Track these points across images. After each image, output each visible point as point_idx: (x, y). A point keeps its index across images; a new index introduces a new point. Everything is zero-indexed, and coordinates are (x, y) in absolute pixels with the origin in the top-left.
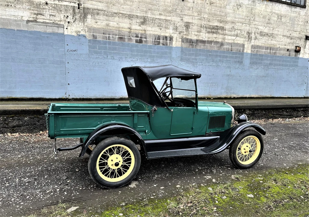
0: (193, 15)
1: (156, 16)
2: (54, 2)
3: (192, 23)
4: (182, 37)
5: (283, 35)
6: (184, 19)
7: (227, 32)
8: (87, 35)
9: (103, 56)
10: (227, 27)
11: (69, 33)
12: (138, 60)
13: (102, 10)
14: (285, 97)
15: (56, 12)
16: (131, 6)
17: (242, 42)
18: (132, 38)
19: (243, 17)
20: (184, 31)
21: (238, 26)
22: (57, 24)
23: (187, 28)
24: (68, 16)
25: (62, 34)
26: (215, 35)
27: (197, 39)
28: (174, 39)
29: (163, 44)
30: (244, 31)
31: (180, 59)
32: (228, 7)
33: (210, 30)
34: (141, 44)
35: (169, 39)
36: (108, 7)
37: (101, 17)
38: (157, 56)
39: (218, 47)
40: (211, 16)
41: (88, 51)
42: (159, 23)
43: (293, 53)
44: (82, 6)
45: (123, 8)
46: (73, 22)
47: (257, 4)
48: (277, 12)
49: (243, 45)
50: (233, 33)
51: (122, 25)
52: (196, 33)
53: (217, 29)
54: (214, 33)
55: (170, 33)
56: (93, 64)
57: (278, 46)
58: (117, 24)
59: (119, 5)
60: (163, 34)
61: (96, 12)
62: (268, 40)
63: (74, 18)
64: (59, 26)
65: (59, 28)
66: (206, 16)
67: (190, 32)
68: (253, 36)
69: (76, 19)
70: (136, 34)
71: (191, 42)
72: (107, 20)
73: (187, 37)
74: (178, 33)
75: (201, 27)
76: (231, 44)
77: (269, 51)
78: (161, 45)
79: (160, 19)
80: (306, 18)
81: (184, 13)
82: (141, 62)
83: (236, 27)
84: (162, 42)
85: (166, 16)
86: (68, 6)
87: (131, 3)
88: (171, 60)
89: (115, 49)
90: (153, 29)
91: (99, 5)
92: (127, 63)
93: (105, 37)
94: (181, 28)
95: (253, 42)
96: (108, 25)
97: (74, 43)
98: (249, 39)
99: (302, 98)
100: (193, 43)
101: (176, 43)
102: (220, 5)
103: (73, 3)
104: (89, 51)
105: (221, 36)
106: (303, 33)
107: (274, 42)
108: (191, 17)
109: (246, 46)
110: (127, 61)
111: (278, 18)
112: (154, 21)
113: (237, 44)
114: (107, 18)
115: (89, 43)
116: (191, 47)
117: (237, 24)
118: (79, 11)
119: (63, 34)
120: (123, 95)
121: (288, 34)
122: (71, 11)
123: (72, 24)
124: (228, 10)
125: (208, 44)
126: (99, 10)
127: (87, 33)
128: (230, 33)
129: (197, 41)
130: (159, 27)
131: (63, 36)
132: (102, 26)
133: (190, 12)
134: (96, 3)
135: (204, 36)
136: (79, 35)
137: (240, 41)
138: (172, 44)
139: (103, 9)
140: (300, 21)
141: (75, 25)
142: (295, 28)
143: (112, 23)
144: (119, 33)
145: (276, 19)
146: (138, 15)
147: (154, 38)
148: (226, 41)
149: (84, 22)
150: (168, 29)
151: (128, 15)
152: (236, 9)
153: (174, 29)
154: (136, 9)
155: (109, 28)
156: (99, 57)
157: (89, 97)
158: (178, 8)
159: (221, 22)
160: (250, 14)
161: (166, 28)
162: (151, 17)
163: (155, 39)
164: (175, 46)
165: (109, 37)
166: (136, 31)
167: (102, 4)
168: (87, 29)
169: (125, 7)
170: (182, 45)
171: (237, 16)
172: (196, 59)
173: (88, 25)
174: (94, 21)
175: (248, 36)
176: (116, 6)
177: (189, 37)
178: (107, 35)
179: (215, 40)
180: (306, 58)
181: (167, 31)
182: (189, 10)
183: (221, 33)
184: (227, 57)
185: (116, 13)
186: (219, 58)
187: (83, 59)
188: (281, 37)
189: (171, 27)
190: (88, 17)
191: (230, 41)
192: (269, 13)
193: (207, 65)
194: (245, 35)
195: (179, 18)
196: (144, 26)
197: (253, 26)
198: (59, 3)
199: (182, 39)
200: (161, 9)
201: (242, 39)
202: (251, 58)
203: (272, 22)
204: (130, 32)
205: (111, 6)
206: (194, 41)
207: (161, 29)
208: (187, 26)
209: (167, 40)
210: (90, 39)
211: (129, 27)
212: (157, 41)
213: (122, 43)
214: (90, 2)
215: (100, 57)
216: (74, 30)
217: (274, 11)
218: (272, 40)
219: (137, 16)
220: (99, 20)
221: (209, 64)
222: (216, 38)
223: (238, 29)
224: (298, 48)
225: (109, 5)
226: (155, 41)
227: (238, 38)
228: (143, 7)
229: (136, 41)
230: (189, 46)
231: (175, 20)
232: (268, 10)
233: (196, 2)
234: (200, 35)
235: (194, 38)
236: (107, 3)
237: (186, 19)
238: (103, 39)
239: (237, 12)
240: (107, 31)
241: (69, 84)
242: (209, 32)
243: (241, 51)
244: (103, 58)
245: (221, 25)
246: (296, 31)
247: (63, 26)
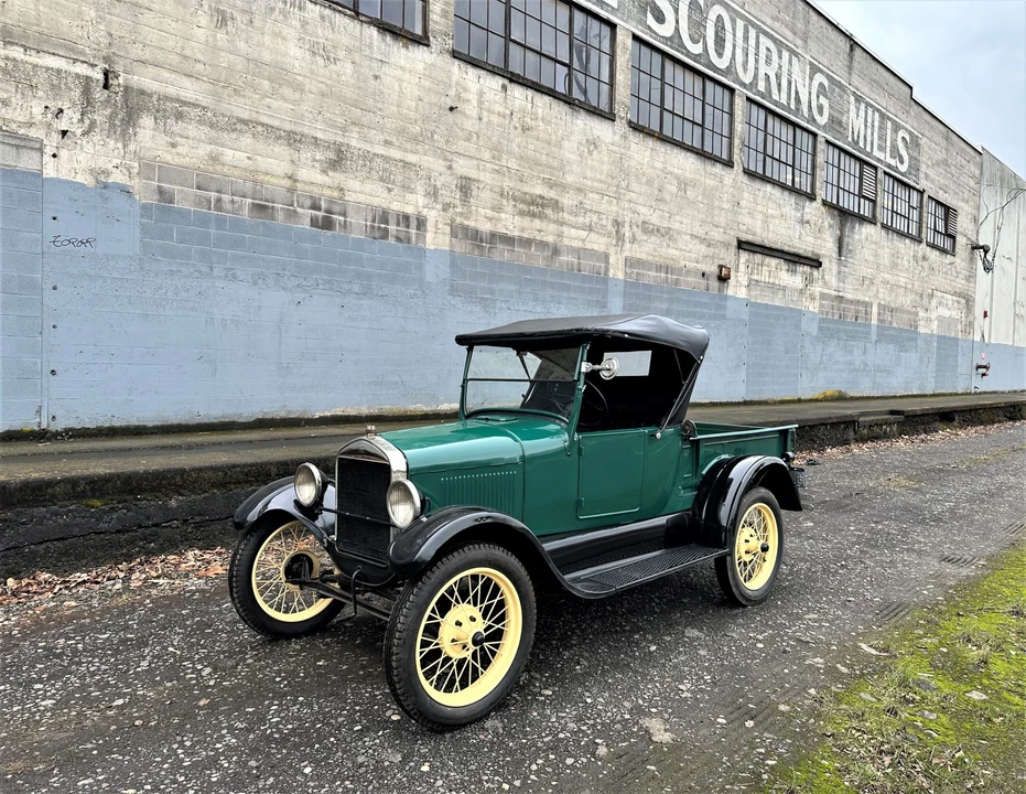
0: (478, 157)
1: (376, 146)
2: (7, 52)
3: (478, 181)
4: (453, 221)
5: (692, 235)
6: (454, 166)
7: (565, 215)
8: (136, 187)
9: (194, 265)
10: (567, 200)
11: (64, 175)
12: (321, 287)
13: (195, 105)
14: (703, 401)
15: (14, 90)
16: (294, 102)
17: (602, 249)
18: (299, 210)
19: (603, 178)
20: (458, 202)
21: (591, 200)
22: (13, 135)
23: (466, 194)
24: (61, 111)
25: (33, 174)
26: (537, 223)
27: (493, 229)
28: (428, 224)
29: (398, 239)
30: (607, 218)
31: (447, 288)
32: (566, 144)
33: (525, 208)
34: (329, 233)
35: (414, 224)
36: (214, 94)
37: (192, 129)
38: (380, 275)
39: (547, 260)
40: (526, 165)
41: (138, 245)
42: (385, 170)
43: (715, 284)
44: (121, 80)
45: (269, 107)
46: (83, 135)
47: (634, 145)
48: (676, 170)
49: (607, 257)
50: (581, 219)
51: (263, 163)
52: (490, 213)
53: (543, 206)
54: (534, 215)
55: (417, 207)
56: (157, 297)
57: (683, 263)
58: (249, 158)
59: (257, 96)
60: (396, 206)
61: (173, 110)
62: (661, 246)
63: (87, 122)
64: (21, 143)
65: (24, 152)
66: (513, 164)
67: (474, 208)
68: (626, 230)
69: (93, 124)
70: (311, 197)
71: (476, 239)
72: (212, 142)
73: (466, 223)
74: (439, 207)
75: (502, 195)
76: (578, 252)
77: (663, 275)
78: (392, 240)
79: (386, 159)
80: (736, 192)
81: (454, 148)
82: (329, 292)
83: (587, 204)
84: (395, 233)
85: (406, 151)
86: (64, 75)
87: (297, 95)
88: (423, 291)
89: (238, 244)
90: (368, 187)
91: (184, 86)
92: (283, 293)
93: (202, 199)
94: (448, 194)
95: (630, 250)
96: (215, 159)
97: (81, 211)
98: (618, 240)
99: (738, 404)
100: (481, 241)
101: (437, 239)
102: (547, 137)
103: (85, 65)
104: (144, 245)
105: (552, 227)
106: (732, 233)
107: (672, 252)
108: (475, 162)
109: (612, 260)
110: (283, 288)
111: (679, 189)
112: (368, 163)
113: (592, 253)
114: (213, 133)
115: (142, 216)
116: (476, 252)
117: (590, 195)
118: (109, 96)
119: (39, 175)
120: (266, 410)
121: (701, 232)
122: (77, 94)
123: (79, 142)
124: (567, 154)
125: (520, 246)
126: (184, 103)
127: (137, 180)
128: (572, 219)
129: (494, 237)
130: (384, 181)
131: (39, 182)
132: (196, 161)
133: (471, 148)
134: (173, 76)
135: (511, 224)
136: (106, 186)
137: (598, 243)
138: (425, 243)
139: (197, 100)
140: (725, 199)
141: (89, 148)
142: (716, 219)
143: (230, 153)
144: (255, 191)
145: (674, 189)
146: (320, 135)
147: (370, 218)
148: (566, 242)
149: (125, 138)
150: (412, 191)
151: (285, 131)
152: (586, 154)
153: (427, 194)
154: (310, 116)
155: (219, 168)
156: (180, 271)
157: (134, 422)
158: (438, 130)
159: (551, 185)
160: (618, 170)
161: (407, 188)
162: (358, 146)
163: (374, 221)
164: (432, 247)
165: (219, 200)
166: (314, 188)
167: (197, 85)
168: (136, 165)
169: (275, 104)
170: (451, 244)
171: (589, 174)
172: (492, 292)
173: (143, 151)
174: (163, 139)
175: (617, 232)
176: (244, 96)
177: (471, 223)
178: (213, 195)
179: (538, 238)
180: (742, 297)
181: (409, 197)
182: (468, 140)
183: (552, 217)
184: (568, 288)
185: (245, 122)
186: (550, 292)
187: (116, 275)
188: (688, 237)
189: (418, 188)
190: (141, 121)
191: (575, 244)
192: (659, 173)
193: (522, 309)
194: (609, 227)
195: (441, 162)
196: (337, 175)
197: (627, 205)
198: (27, 58)
199: (451, 226)
200: (389, 126)
201: (604, 240)
202: (626, 295)
203: (668, 198)
204: (292, 190)
205: (229, 96)
206: (484, 236)
207: (390, 190)
208: (465, 187)
209: (408, 227)
210: (147, 204)
211: (290, 173)
212: (379, 228)
213: (264, 223)
214: (150, 70)
215: (183, 269)
216: (83, 165)
217: (670, 168)
218: (668, 246)
219: (316, 138)
220: (182, 136)
221: (525, 308)
222: (540, 231)
223: (591, 211)
224: (724, 271)
225: (221, 90)
226: (373, 227)
227: (593, 234)
228: (335, 114)
229: (311, 220)
230: (473, 250)
231: (431, 166)
232: (656, 165)
233: (485, 120)
234: (499, 220)
235: (485, 227)
236: (214, 82)
237: (463, 167)
238: (196, 206)
239: (589, 162)
240: (212, 178)
241: (53, 372)
242: (521, 213)
243: (602, 272)
244: (197, 274)
245: (552, 194)
246: (717, 226)
247: (38, 146)
